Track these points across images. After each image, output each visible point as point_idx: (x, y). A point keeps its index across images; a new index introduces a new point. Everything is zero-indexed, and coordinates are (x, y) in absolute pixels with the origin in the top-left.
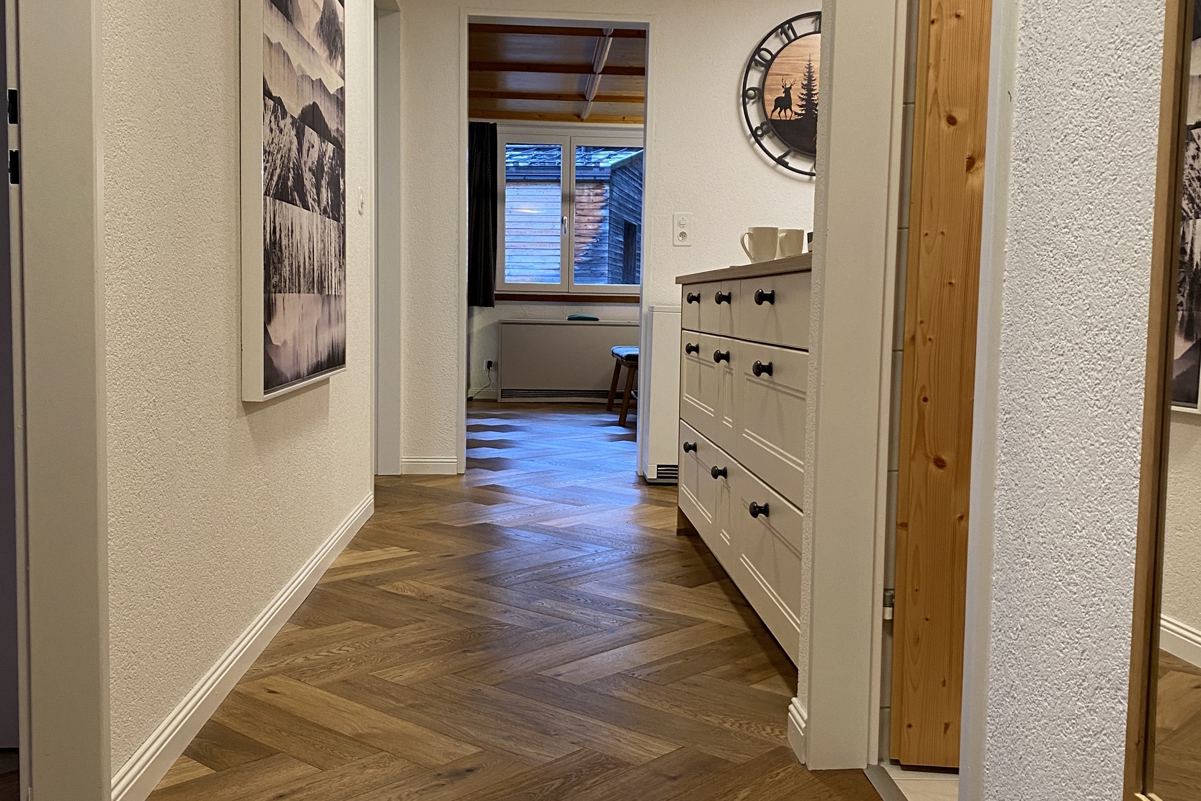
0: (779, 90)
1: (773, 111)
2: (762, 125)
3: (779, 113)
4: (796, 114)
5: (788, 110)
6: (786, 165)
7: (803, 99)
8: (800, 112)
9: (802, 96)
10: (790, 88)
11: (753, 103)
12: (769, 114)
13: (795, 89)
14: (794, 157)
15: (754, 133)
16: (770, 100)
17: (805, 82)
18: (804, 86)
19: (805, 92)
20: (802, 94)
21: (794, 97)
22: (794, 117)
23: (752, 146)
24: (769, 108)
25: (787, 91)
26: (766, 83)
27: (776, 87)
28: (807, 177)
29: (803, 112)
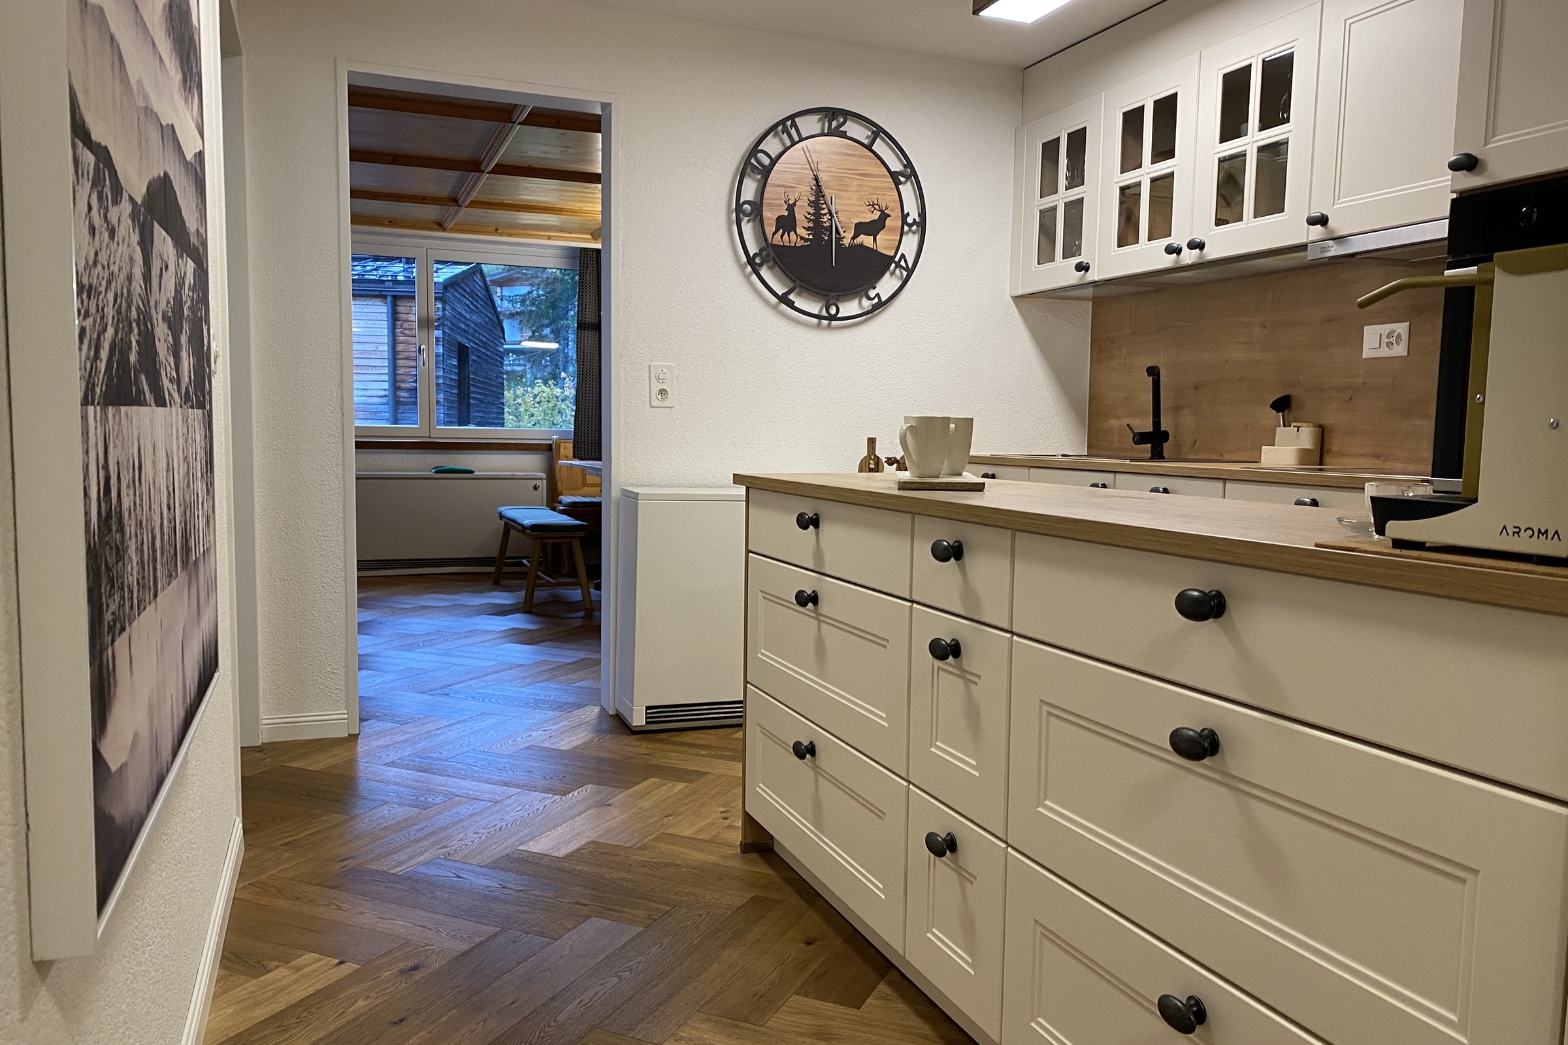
0: (781, 206)
1: (774, 234)
2: (761, 250)
3: (782, 237)
4: (802, 238)
5: (792, 233)
6: (791, 304)
7: (809, 220)
8: (807, 236)
9: (809, 216)
10: (794, 204)
11: (749, 221)
12: (769, 237)
13: (802, 207)
14: (799, 294)
15: (750, 261)
16: (769, 219)
17: (812, 198)
18: (811, 204)
19: (812, 211)
20: (809, 213)
21: (799, 216)
22: (800, 243)
23: (748, 277)
24: (770, 229)
25: (791, 208)
26: (765, 196)
27: (777, 202)
28: (815, 320)
29: (811, 237)
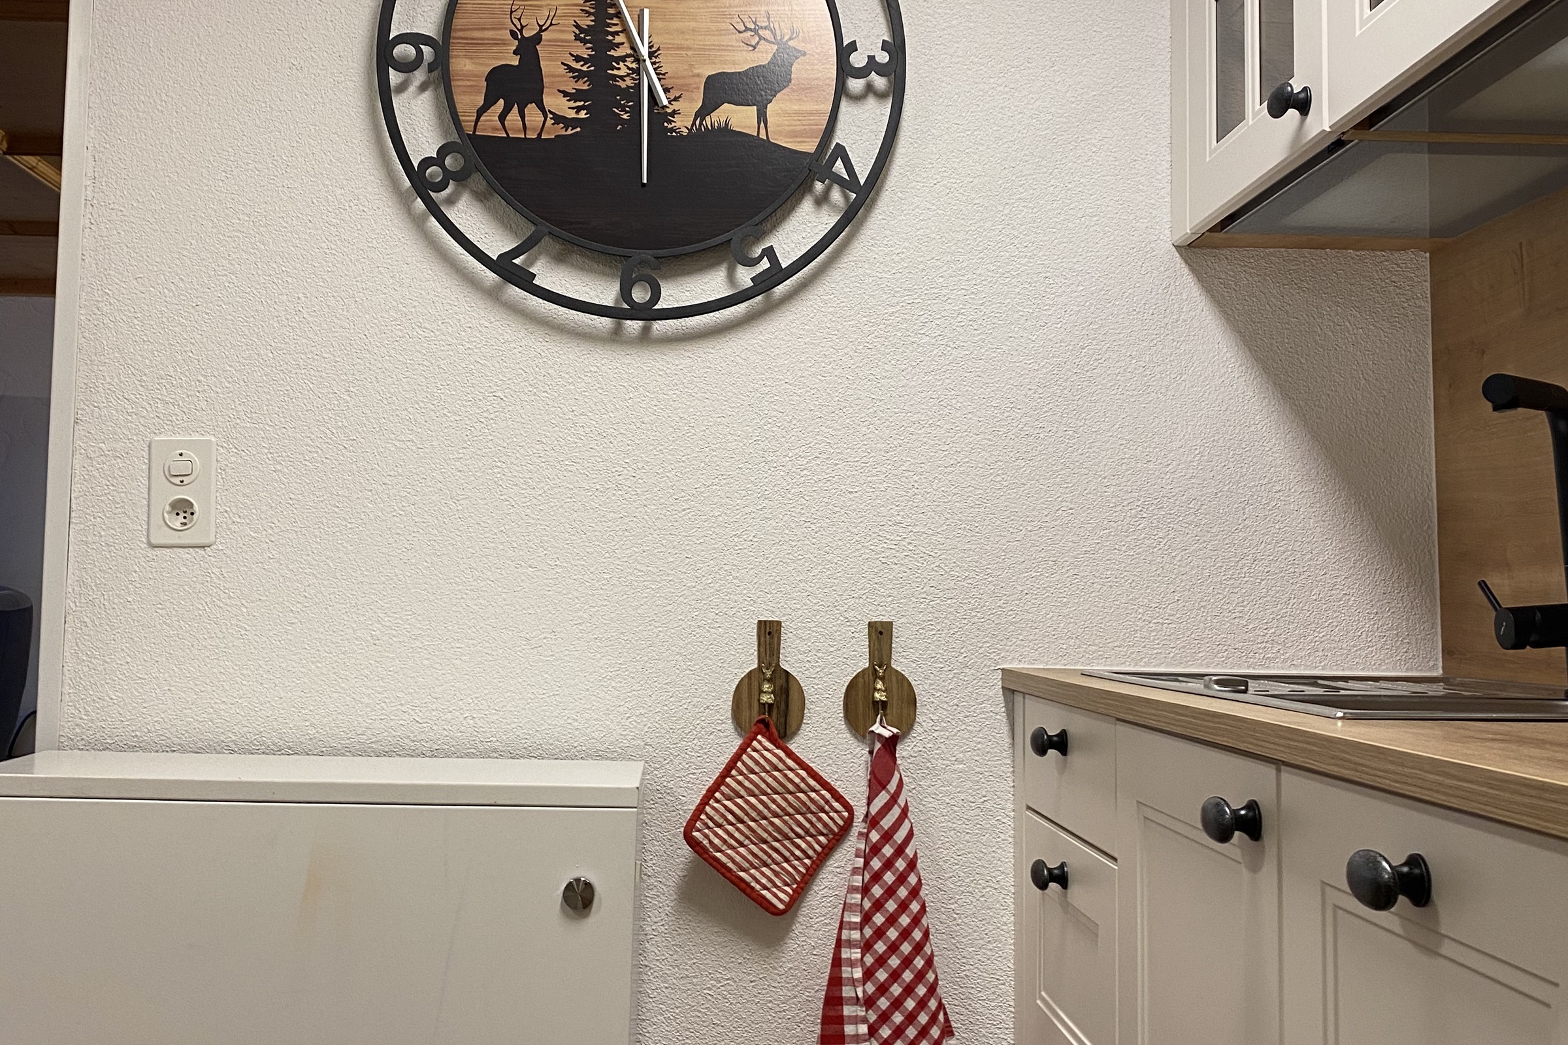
0: (504, 43)
1: (481, 112)
2: (443, 151)
3: (502, 117)
4: (558, 119)
5: (531, 109)
6: (525, 281)
7: (579, 75)
8: (571, 114)
9: (577, 66)
10: (537, 39)
11: (423, 88)
12: (468, 120)
13: (554, 42)
14: (560, 259)
15: (417, 176)
16: (468, 76)
17: (586, 22)
18: (582, 34)
19: (585, 52)
20: (578, 59)
21: (552, 66)
22: (553, 131)
23: (418, 223)
24: (469, 101)
25: (528, 47)
26: (457, 22)
27: (489, 34)
28: (605, 323)
29: (583, 114)
